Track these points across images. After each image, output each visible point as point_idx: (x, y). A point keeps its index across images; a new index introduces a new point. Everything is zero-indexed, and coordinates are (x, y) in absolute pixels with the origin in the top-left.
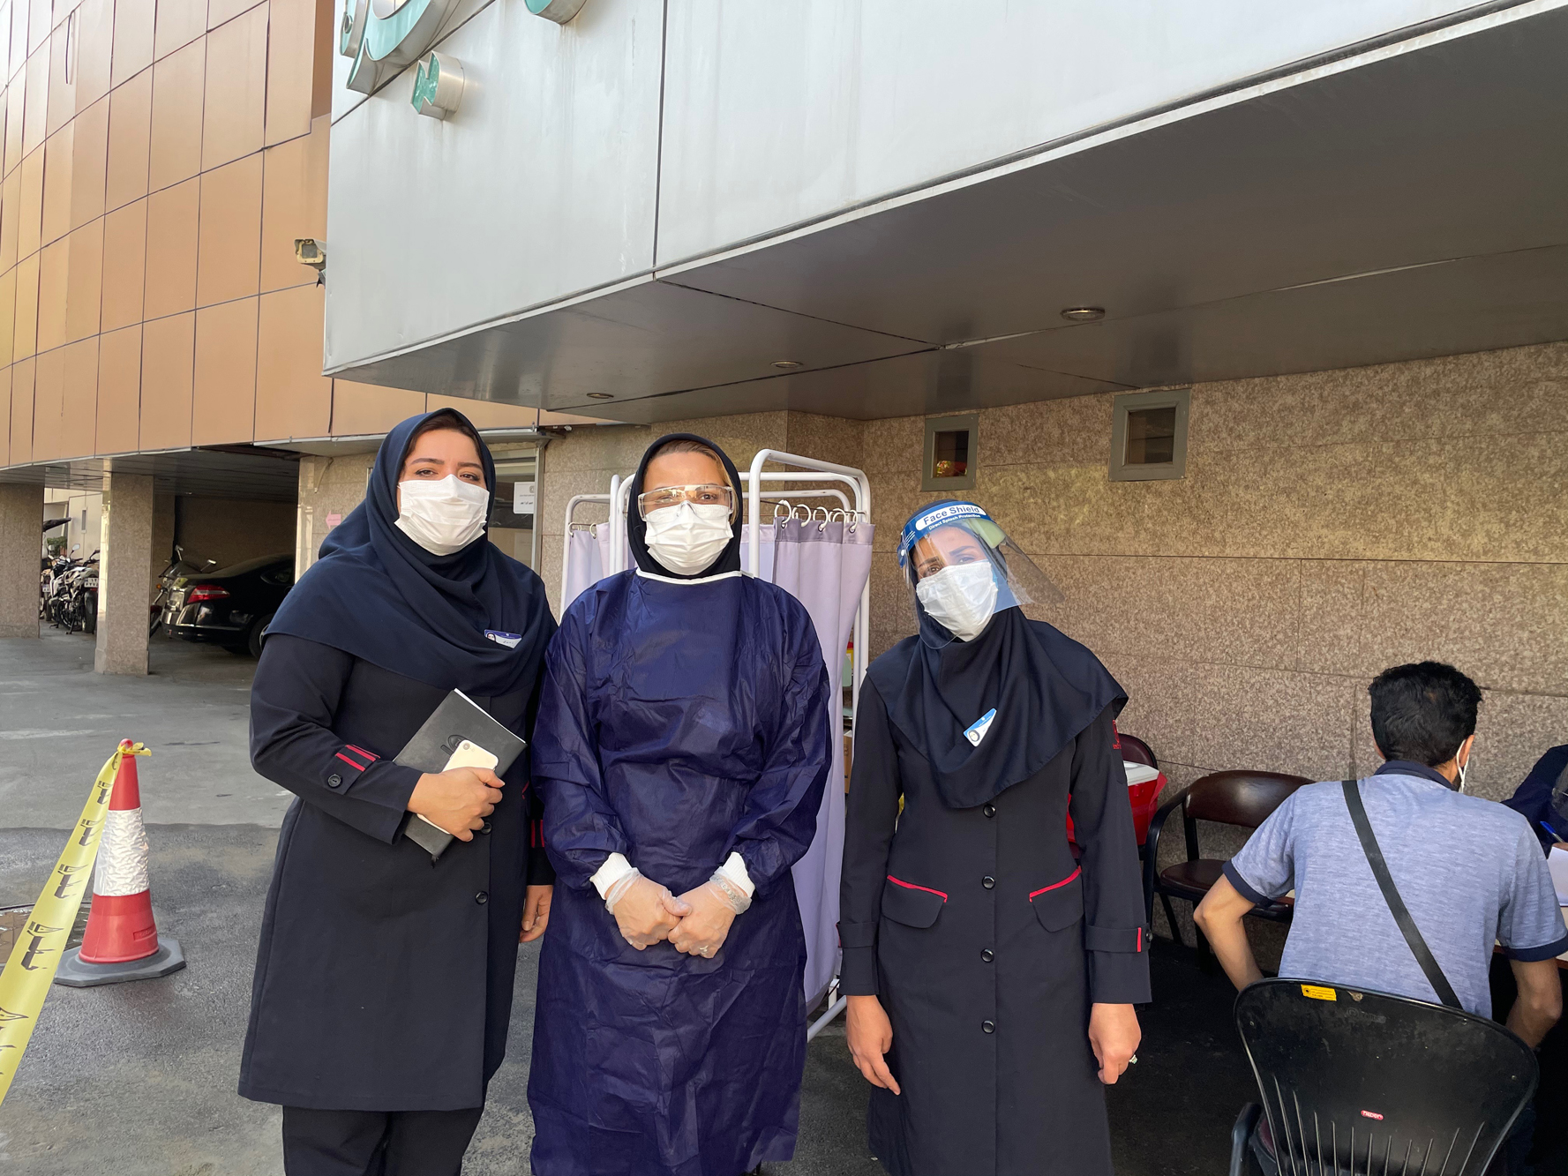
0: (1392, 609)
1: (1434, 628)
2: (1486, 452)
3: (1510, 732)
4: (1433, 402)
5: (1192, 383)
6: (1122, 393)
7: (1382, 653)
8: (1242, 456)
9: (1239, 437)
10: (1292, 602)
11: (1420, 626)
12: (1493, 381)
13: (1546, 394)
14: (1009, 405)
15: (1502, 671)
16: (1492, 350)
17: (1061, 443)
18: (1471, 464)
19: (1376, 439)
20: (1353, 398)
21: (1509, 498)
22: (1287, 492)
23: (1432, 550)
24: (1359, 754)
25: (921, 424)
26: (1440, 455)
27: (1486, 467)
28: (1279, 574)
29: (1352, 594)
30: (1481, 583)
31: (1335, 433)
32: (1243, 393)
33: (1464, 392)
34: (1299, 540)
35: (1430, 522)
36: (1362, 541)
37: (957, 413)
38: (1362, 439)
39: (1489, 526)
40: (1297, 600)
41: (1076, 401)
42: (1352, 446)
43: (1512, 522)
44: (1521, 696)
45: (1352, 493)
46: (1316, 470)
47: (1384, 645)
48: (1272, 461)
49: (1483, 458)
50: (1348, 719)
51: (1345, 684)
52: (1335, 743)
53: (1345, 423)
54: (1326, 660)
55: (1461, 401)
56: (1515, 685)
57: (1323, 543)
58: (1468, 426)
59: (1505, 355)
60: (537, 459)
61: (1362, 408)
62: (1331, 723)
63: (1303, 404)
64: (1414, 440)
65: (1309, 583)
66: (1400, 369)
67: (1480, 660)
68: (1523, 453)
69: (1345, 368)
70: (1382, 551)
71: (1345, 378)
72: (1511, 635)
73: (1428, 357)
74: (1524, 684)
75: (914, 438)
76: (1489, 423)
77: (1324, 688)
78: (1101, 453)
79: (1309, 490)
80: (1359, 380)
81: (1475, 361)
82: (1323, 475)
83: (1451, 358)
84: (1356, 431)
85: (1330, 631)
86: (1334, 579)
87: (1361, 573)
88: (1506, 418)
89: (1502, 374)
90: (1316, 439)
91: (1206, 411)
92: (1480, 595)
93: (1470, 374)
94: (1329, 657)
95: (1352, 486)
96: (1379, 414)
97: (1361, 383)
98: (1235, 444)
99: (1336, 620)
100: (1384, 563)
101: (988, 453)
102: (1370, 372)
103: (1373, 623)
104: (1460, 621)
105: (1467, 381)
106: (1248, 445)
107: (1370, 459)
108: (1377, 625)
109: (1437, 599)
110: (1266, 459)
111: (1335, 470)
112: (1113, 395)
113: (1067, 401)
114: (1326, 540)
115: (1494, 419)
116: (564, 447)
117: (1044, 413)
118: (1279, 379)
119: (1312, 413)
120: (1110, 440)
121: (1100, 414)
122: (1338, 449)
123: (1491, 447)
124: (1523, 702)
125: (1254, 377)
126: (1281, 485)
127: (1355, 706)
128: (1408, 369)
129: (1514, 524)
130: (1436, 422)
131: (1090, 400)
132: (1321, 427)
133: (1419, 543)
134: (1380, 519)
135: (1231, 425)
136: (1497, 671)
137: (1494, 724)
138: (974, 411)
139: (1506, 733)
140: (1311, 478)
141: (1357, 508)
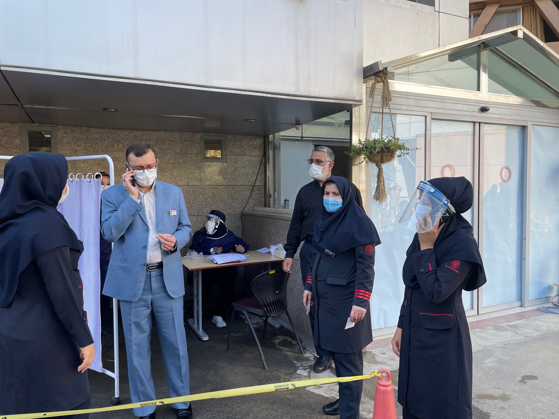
5: (58, 125)
6: (25, 124)
20: (117, 138)
32: (79, 131)
42: (119, 152)
43: (163, 175)
45: (119, 166)
53: (115, 145)
59: (158, 133)
61: (120, 141)
63: (101, 138)
68: (165, 158)
69: (114, 129)
71: (114, 132)
73: (139, 130)
78: (16, 146)
80: (119, 133)
81: (151, 133)
83: (145, 131)
84: (119, 148)
88: (160, 149)
89: (158, 137)
91: (64, 136)
93: (150, 136)
96: (125, 144)
98: (77, 148)
102: (122, 131)
106: (82, 149)
112: (20, 124)
118: (92, 129)
119: (105, 141)
120: (20, 141)
121: (14, 131)
122: (114, 153)
125: (83, 127)
126: (96, 162)
128: (133, 132)
131: (9, 125)
132: (107, 146)
135: (75, 141)
141: (121, 170)
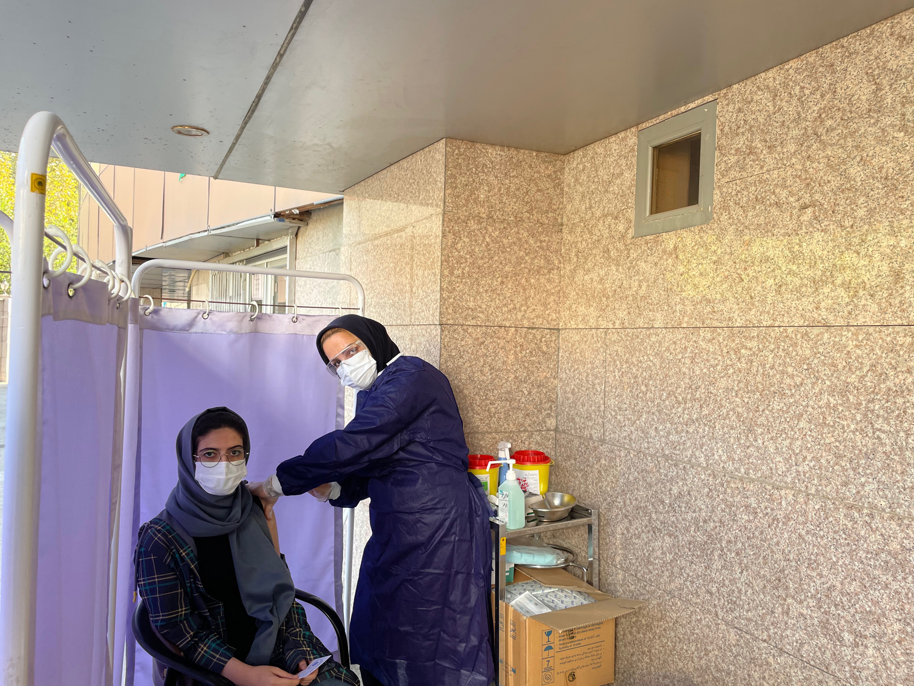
14: (769, 69)
17: (876, 109)
25: (633, 140)
60: (289, 247)
101: (734, 159)
138: (709, 98)
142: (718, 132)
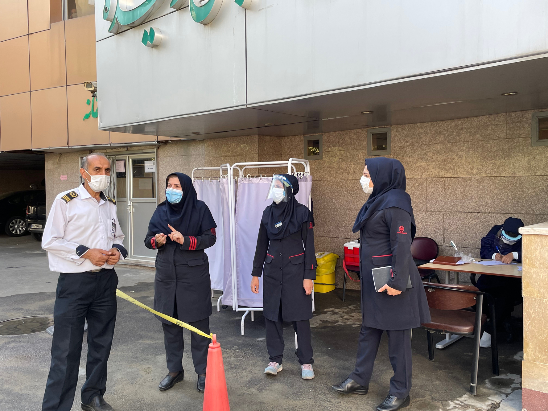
0: (453, 191)
1: (464, 196)
2: (476, 146)
3: (486, 224)
4: (461, 131)
5: (392, 125)
6: (370, 128)
7: (450, 204)
8: (408, 147)
9: (407, 142)
10: (424, 191)
11: (460, 196)
12: (477, 125)
13: (492, 129)
14: (332, 132)
15: (483, 207)
16: (477, 116)
17: (351, 144)
18: (472, 149)
19: (446, 142)
20: (439, 130)
21: (483, 159)
22: (422, 158)
23: (463, 174)
24: (445, 234)
25: (302, 138)
26: (464, 147)
27: (476, 150)
28: (420, 183)
29: (441, 188)
30: (476, 183)
31: (435, 140)
32: (407, 128)
33: (470, 128)
34: (425, 172)
35: (462, 166)
36: (443, 172)
37: (315, 134)
38: (442, 142)
39: (478, 167)
40: (426, 190)
41: (355, 131)
42: (440, 144)
43: (484, 165)
44: (488, 214)
45: (440, 158)
46: (429, 151)
47: (451, 202)
48: (417, 149)
49: (475, 147)
50: (442, 224)
51: (441, 214)
52: (439, 232)
53: (437, 138)
54: (435, 207)
55: (469, 131)
56: (487, 211)
57: (433, 173)
58: (471, 138)
59: (480, 118)
60: (156, 152)
61: (442, 133)
62: (437, 226)
63: (425, 132)
64: (456, 142)
65: (429, 185)
66: (452, 122)
67: (477, 205)
68: (486, 146)
69: (436, 121)
70: (449, 175)
71: (437, 124)
72: (485, 197)
73: (460, 118)
74: (489, 211)
75: (300, 142)
76: (477, 137)
77: (434, 216)
78: (364, 147)
79: (428, 157)
80: (441, 125)
81: (472, 120)
82: (432, 153)
83: (466, 118)
84: (440, 140)
85: (435, 199)
86: (436, 183)
87: (444, 181)
88: (481, 136)
89: (479, 123)
90: (429, 142)
91: (396, 134)
92: (476, 186)
93: (471, 123)
94: (435, 206)
95: (440, 156)
96: (447, 135)
97: (441, 126)
98: (405, 144)
99: (437, 196)
100: (450, 178)
101: (326, 147)
102: (444, 123)
103: (448, 196)
104: (471, 194)
105: (470, 125)
106: (409, 144)
107: (445, 148)
108: (449, 196)
109: (465, 188)
110: (415, 148)
111: (435, 151)
112: (367, 129)
113: (352, 131)
114: (433, 172)
115: (478, 136)
116: (166, 148)
117: (345, 134)
118: (417, 124)
119: (428, 135)
120: (367, 143)
121: (363, 135)
122: (436, 145)
123: (478, 144)
124: (489, 215)
125: (410, 124)
126: (420, 156)
127: (444, 220)
128: (454, 122)
129: (484, 166)
130: (462, 137)
131: (360, 130)
132: (430, 139)
133: (459, 172)
134: (448, 166)
135: (404, 138)
136: (482, 207)
137: (481, 222)
138: (321, 134)
139: (485, 225)
140: (428, 154)
141: (442, 162)
142: (323, 141)
